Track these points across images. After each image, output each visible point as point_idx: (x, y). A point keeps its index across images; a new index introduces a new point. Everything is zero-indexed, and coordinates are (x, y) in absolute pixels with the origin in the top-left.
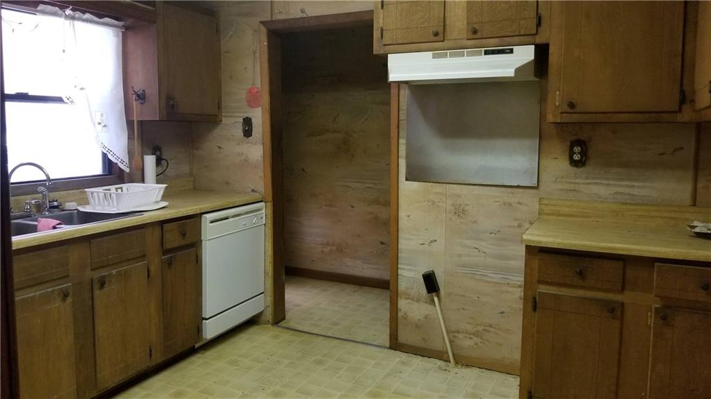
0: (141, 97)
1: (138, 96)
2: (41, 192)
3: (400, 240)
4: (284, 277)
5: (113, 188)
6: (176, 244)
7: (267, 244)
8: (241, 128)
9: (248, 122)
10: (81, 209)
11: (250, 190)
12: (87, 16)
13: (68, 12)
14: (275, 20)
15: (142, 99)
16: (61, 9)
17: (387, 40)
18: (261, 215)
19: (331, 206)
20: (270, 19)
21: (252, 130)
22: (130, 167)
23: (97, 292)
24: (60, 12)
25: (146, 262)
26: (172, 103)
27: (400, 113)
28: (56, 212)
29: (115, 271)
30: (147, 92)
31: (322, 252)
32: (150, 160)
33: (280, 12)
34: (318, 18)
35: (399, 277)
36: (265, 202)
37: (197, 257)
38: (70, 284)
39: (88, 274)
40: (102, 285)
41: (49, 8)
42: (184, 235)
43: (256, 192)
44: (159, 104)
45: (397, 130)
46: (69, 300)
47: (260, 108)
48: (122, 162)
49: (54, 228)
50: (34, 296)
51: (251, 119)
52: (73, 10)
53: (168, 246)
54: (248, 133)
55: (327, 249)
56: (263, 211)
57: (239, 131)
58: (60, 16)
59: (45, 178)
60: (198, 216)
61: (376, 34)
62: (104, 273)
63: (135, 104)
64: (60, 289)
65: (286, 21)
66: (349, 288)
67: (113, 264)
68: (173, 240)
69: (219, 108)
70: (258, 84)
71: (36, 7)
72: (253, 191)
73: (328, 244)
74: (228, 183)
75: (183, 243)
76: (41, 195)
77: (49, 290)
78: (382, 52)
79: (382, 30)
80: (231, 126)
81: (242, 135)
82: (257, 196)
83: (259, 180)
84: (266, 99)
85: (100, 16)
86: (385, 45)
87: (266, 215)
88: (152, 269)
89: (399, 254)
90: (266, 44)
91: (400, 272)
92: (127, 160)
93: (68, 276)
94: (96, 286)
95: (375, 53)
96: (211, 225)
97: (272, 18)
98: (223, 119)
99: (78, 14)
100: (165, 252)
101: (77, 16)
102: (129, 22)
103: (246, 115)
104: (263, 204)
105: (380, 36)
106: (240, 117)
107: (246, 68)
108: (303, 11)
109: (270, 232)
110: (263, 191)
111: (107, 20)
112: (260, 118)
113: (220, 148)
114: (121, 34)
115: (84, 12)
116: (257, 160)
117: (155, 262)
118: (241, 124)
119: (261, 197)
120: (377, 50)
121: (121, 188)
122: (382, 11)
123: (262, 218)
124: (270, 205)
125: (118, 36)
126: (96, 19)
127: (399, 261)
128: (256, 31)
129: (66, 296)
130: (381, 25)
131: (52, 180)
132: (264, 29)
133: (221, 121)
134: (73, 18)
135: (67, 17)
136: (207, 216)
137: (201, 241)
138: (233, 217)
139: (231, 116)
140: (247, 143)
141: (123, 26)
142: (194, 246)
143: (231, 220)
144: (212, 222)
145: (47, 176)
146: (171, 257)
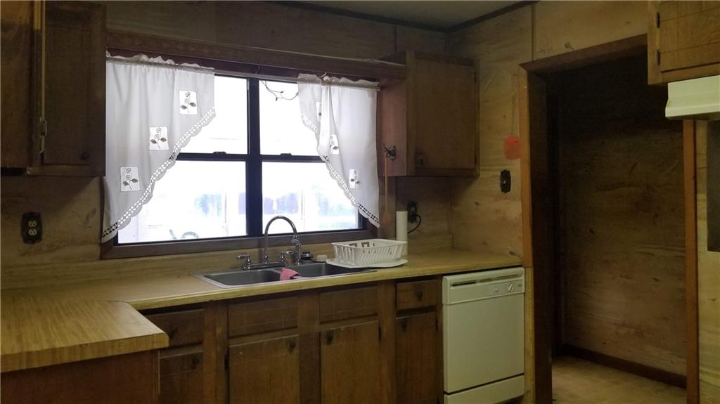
0: (392, 153)
1: (389, 152)
2: (294, 244)
3: (700, 332)
4: (550, 359)
5: (359, 243)
6: (411, 305)
7: (527, 317)
8: (499, 182)
9: (506, 175)
10: (329, 262)
11: (508, 252)
12: (343, 80)
13: (326, 78)
14: (537, 61)
15: (393, 156)
16: (318, 76)
17: (666, 64)
18: (520, 282)
19: (627, 277)
20: (530, 60)
21: (510, 184)
22: (381, 222)
23: (324, 347)
24: (318, 79)
25: (377, 321)
26: (420, 158)
27: (698, 158)
28: (307, 264)
29: (344, 327)
30: (397, 148)
31: (617, 333)
32: (402, 217)
33: (543, 51)
34: (584, 50)
35: (701, 384)
36: (525, 268)
37: (437, 322)
38: (297, 335)
39: (317, 327)
40: (330, 340)
41: (308, 76)
42: (420, 297)
43: (514, 254)
44: (407, 158)
45: (693, 181)
46: (296, 351)
47: (519, 159)
48: (373, 217)
49: (292, 278)
50: (262, 343)
51: (509, 172)
52: (330, 75)
53: (402, 307)
54: (506, 187)
55: (622, 331)
56: (522, 278)
57: (497, 187)
58: (318, 83)
59: (292, 231)
60: (438, 278)
61: (651, 60)
62: (332, 327)
63: (387, 160)
64: (287, 339)
65: (548, 59)
66: (650, 385)
67: (342, 320)
68: (409, 301)
69: (475, 162)
70: (517, 133)
71: (297, 76)
72: (511, 253)
73: (624, 325)
74: (485, 243)
75: (419, 305)
76: (294, 247)
77: (277, 339)
78: (660, 80)
79: (659, 54)
80: (489, 179)
81: (500, 189)
82: (516, 260)
83: (519, 241)
84: (525, 149)
85: (355, 79)
86: (662, 72)
87: (525, 282)
88: (385, 330)
89: (700, 352)
90: (526, 87)
91: (701, 376)
92: (377, 216)
93: (296, 327)
94: (324, 340)
95: (650, 82)
96: (452, 288)
97: (533, 58)
98: (481, 173)
99: (334, 79)
100: (400, 313)
101: (333, 80)
102: (384, 81)
103: (503, 168)
104: (521, 269)
105: (656, 61)
106: (498, 170)
107: (504, 116)
108: (567, 46)
109: (530, 303)
110: (522, 254)
111: (361, 82)
112: (519, 170)
113: (477, 204)
114: (376, 94)
115: (339, 77)
116: (516, 218)
117: (388, 322)
118: (499, 178)
119: (520, 260)
120: (653, 78)
121: (368, 243)
122: (658, 31)
123: (520, 285)
124: (530, 271)
125: (373, 96)
126: (352, 82)
127: (700, 362)
128: (515, 75)
129: (292, 346)
130: (658, 48)
131: (299, 233)
132: (524, 72)
133: (479, 175)
134: (330, 83)
135: (324, 83)
136: (448, 278)
137: (442, 305)
138: (482, 281)
139: (489, 170)
140: (505, 199)
141: (378, 86)
142: (433, 310)
143: (478, 284)
144: (454, 285)
145: (295, 230)
146: (406, 319)
